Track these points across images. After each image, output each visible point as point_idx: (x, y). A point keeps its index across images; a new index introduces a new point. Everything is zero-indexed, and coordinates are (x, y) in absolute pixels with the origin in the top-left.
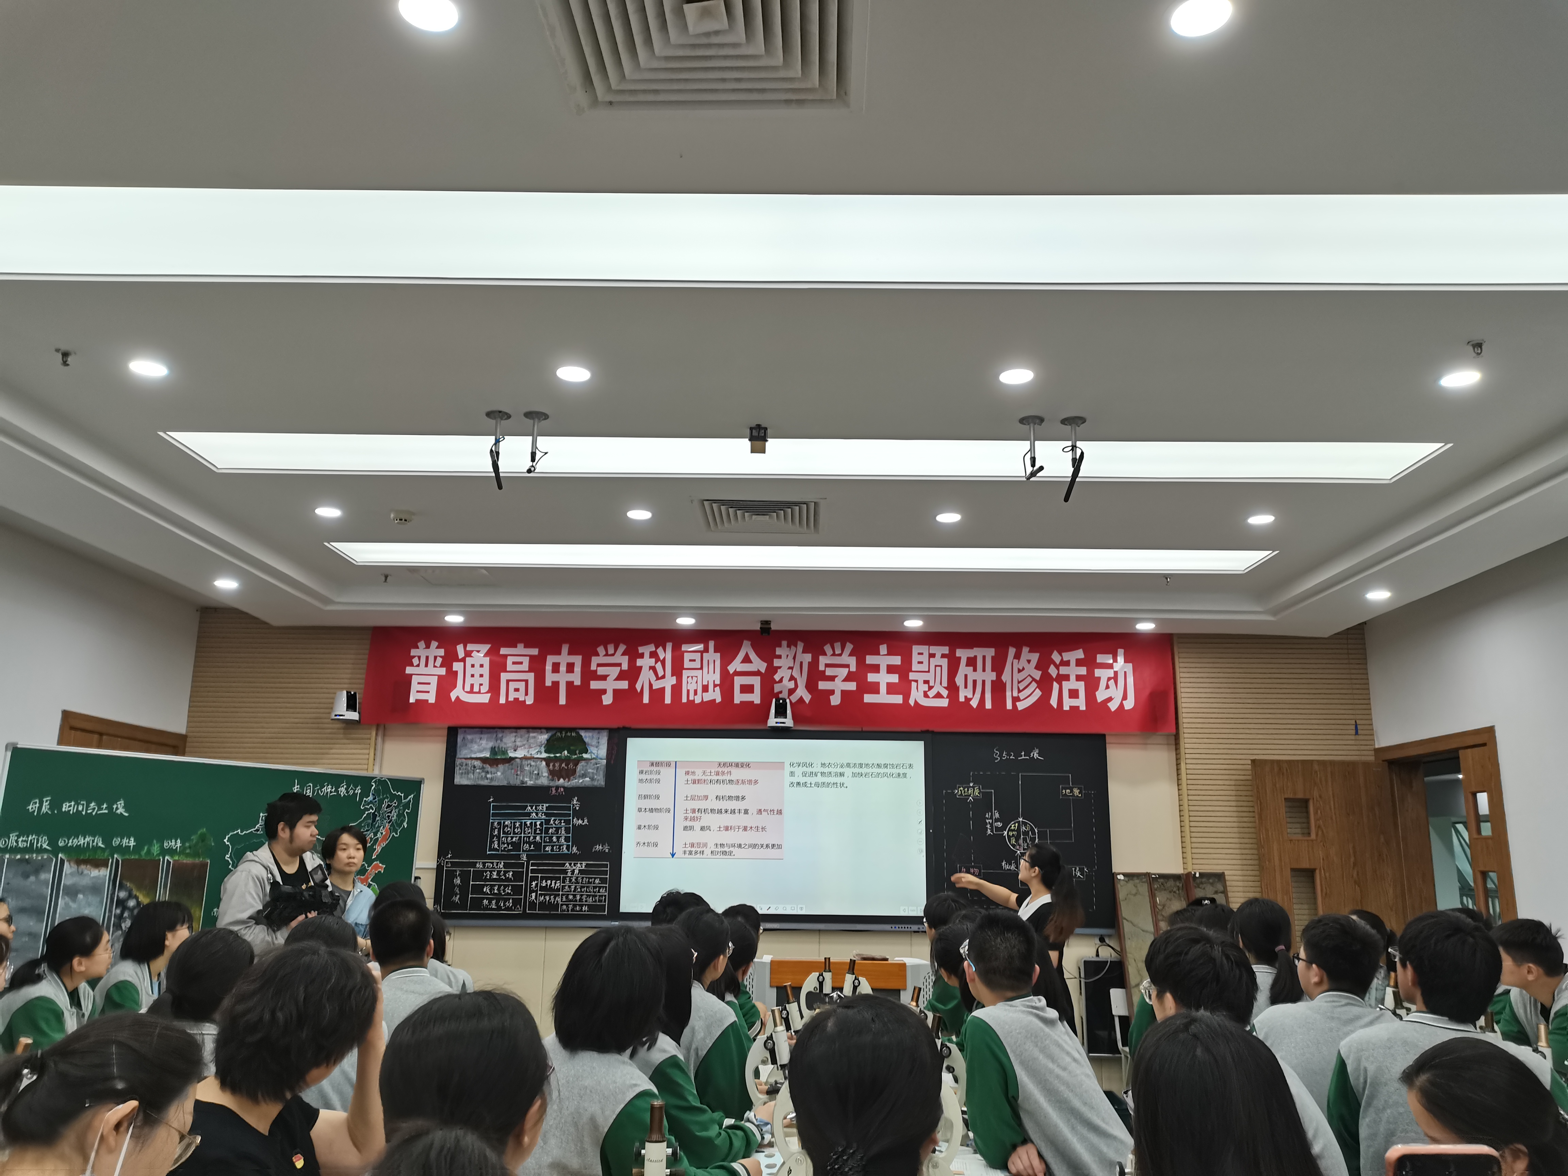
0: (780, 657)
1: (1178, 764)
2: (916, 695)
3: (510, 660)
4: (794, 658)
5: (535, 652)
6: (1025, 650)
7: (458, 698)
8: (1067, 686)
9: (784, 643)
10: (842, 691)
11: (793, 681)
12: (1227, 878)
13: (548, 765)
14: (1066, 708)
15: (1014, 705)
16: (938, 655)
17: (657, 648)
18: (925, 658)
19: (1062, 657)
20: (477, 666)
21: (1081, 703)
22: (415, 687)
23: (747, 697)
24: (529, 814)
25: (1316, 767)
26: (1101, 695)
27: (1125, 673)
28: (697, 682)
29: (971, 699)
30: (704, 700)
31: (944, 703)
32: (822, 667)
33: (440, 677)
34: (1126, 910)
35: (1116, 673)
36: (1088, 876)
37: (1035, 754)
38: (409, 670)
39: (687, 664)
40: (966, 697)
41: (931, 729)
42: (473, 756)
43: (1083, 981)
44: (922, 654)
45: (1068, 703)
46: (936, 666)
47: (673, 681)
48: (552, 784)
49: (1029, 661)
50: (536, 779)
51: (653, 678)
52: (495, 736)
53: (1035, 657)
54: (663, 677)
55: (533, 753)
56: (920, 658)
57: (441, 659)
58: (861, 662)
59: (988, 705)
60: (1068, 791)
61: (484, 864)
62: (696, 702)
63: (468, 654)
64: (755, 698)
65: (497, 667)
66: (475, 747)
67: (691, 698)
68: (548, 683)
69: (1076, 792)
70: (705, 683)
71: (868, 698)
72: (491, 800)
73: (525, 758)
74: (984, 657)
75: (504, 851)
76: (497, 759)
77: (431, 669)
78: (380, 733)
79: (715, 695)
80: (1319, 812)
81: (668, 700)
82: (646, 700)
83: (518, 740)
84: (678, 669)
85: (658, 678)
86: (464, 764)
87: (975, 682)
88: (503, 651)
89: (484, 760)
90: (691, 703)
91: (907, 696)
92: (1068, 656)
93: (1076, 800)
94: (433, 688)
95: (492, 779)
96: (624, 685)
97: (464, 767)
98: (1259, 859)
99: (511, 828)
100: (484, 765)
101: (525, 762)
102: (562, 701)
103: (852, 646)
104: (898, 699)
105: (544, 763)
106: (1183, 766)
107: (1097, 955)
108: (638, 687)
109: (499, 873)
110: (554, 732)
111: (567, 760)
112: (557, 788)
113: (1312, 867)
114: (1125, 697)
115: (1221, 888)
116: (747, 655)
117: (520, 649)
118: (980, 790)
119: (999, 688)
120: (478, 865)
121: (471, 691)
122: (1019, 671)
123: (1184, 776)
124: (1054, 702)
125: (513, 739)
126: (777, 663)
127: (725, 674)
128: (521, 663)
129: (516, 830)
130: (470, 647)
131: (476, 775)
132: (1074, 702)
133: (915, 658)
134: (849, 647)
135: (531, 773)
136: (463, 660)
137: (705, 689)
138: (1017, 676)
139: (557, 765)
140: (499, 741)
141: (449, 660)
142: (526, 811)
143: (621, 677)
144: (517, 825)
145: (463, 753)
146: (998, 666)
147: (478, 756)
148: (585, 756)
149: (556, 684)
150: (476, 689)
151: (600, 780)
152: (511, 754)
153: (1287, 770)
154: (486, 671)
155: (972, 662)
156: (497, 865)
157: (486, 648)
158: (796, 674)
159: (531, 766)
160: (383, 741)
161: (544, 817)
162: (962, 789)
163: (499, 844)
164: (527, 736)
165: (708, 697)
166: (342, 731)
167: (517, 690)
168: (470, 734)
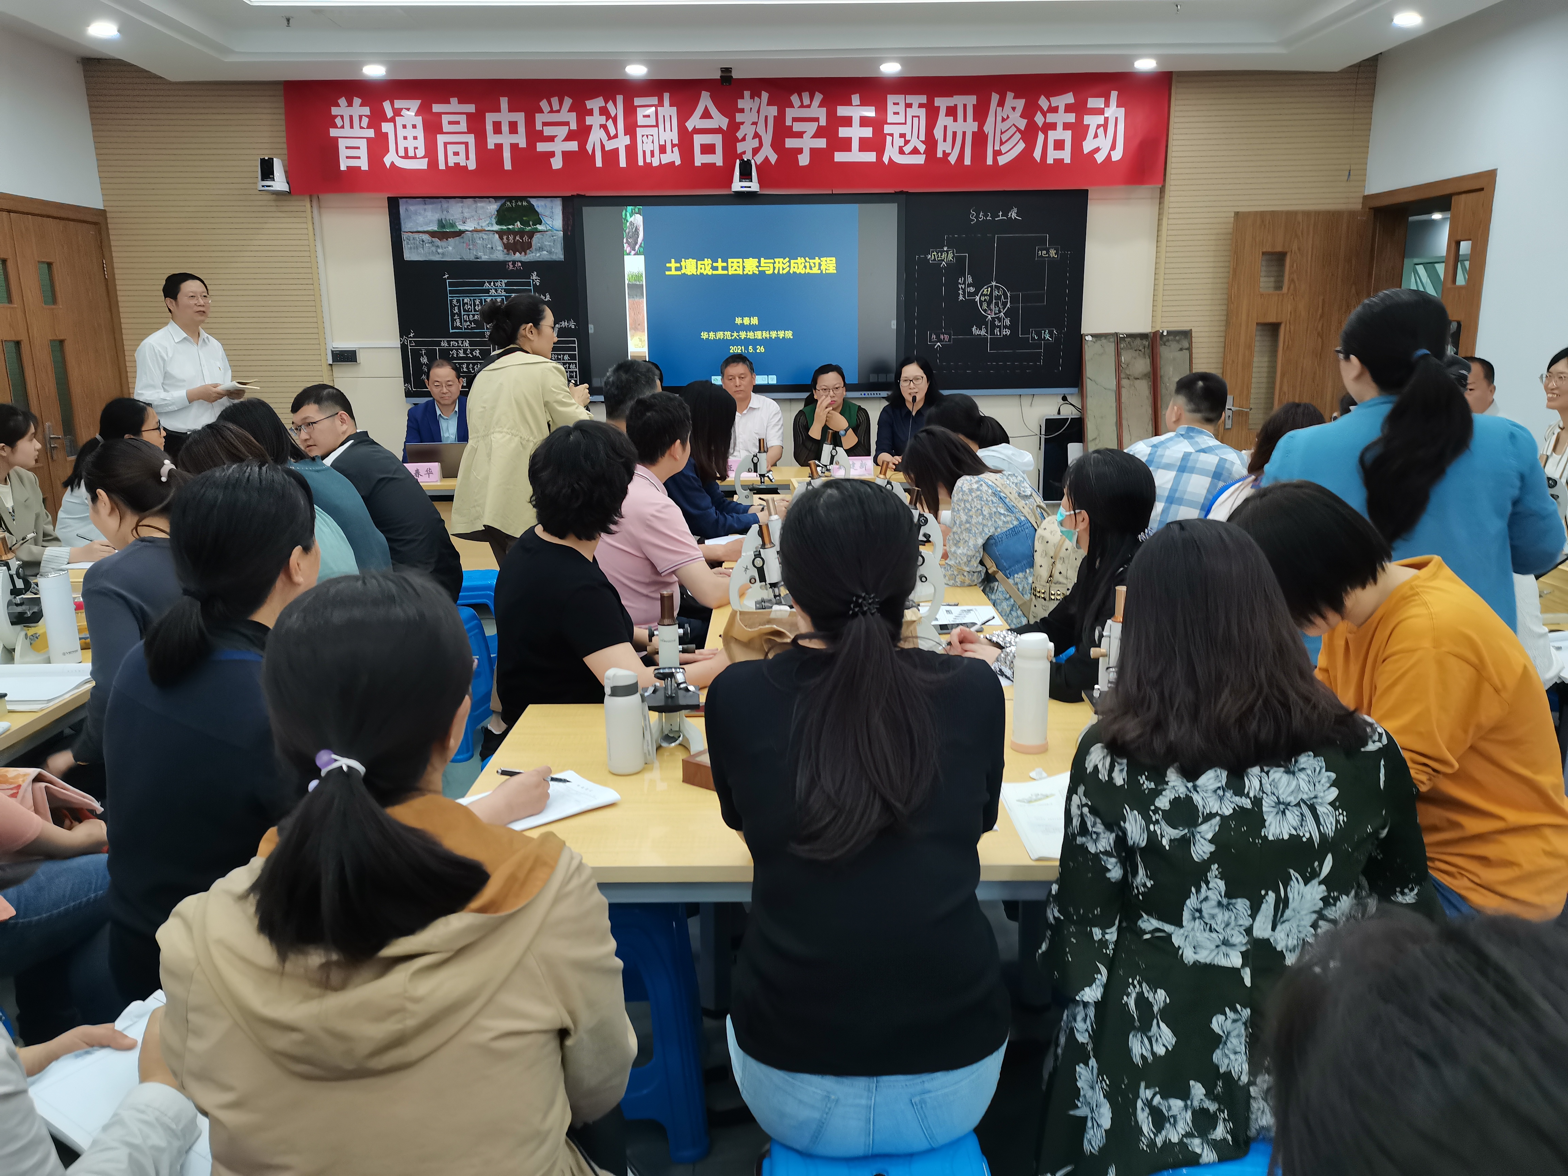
0: (742, 111)
1: (1160, 220)
2: (891, 153)
3: (445, 119)
4: (758, 112)
5: (471, 108)
6: (1010, 95)
7: (392, 163)
8: (1053, 136)
9: (747, 94)
10: (811, 149)
11: (757, 139)
12: (1193, 334)
13: (501, 238)
14: (1050, 161)
15: (995, 160)
16: (916, 105)
17: (606, 102)
18: (901, 108)
19: (1050, 101)
20: (409, 126)
21: (1066, 155)
22: (343, 153)
23: (708, 159)
24: (487, 291)
25: (1300, 218)
26: (1088, 146)
27: (1116, 118)
28: (653, 142)
29: (949, 154)
30: (663, 163)
31: (920, 160)
32: (788, 122)
33: (369, 140)
34: (1090, 370)
35: (1106, 119)
36: (1057, 339)
37: (1013, 214)
38: (333, 132)
39: (641, 121)
40: (944, 152)
41: (905, 190)
42: (420, 229)
43: (1043, 438)
44: (898, 104)
45: (1053, 155)
46: (913, 117)
47: (627, 140)
48: (508, 258)
49: (1014, 109)
50: (491, 253)
51: (604, 137)
52: (440, 207)
53: (1020, 103)
54: (616, 136)
55: (484, 225)
56: (896, 109)
57: (367, 119)
58: (831, 115)
59: (967, 161)
60: (1044, 252)
61: (449, 342)
62: (654, 165)
63: (397, 112)
64: (717, 159)
65: (432, 128)
66: (420, 219)
67: (648, 160)
68: (491, 146)
69: (1053, 253)
70: (662, 143)
71: (840, 157)
72: (446, 276)
73: (476, 231)
74: (965, 106)
75: (467, 329)
76: (445, 233)
77: (357, 131)
78: (315, 204)
79: (674, 157)
80: (1295, 265)
81: (623, 163)
82: (599, 163)
83: (466, 210)
84: (631, 129)
85: (610, 138)
86: (412, 239)
87: (955, 134)
88: (436, 108)
89: (433, 234)
90: (648, 165)
91: (880, 151)
92: (1057, 101)
93: (1052, 261)
94: (363, 152)
95: (443, 254)
96: (573, 146)
97: (412, 242)
98: (1227, 315)
99: (471, 305)
100: (433, 239)
101: (476, 235)
102: (508, 166)
103: (821, 96)
104: (870, 157)
105: (497, 236)
106: (1165, 222)
107: (1059, 413)
108: (589, 148)
109: (465, 351)
110: (503, 201)
111: (521, 233)
112: (514, 263)
113: (1279, 321)
114: (1113, 147)
115: (1186, 345)
116: (706, 109)
117: (454, 104)
118: (953, 254)
119: (980, 139)
120: (442, 343)
121: (406, 157)
122: (1003, 120)
123: (1164, 232)
124: (1037, 154)
125: (460, 210)
126: (739, 117)
127: (682, 129)
128: (458, 123)
129: (476, 307)
130: (398, 104)
131: (426, 250)
132: (1059, 155)
133: (891, 108)
134: (818, 97)
135: (485, 247)
136: (393, 120)
137: (663, 150)
138: (1001, 126)
139: (511, 238)
140: (445, 213)
141: (377, 119)
142: (484, 288)
143: (570, 137)
144: (477, 302)
145: (407, 225)
146: (981, 114)
147: (425, 230)
148: (539, 227)
149: (499, 147)
150: (411, 154)
151: (558, 254)
152: (461, 227)
153: (1269, 223)
154: (420, 132)
155: (952, 112)
156: (462, 343)
157: (415, 104)
158: (761, 130)
159: (483, 239)
160: (320, 213)
161: (504, 293)
162: (935, 253)
163: (461, 322)
164: (474, 206)
165: (666, 159)
166: (273, 203)
167: (456, 154)
168: (412, 205)
